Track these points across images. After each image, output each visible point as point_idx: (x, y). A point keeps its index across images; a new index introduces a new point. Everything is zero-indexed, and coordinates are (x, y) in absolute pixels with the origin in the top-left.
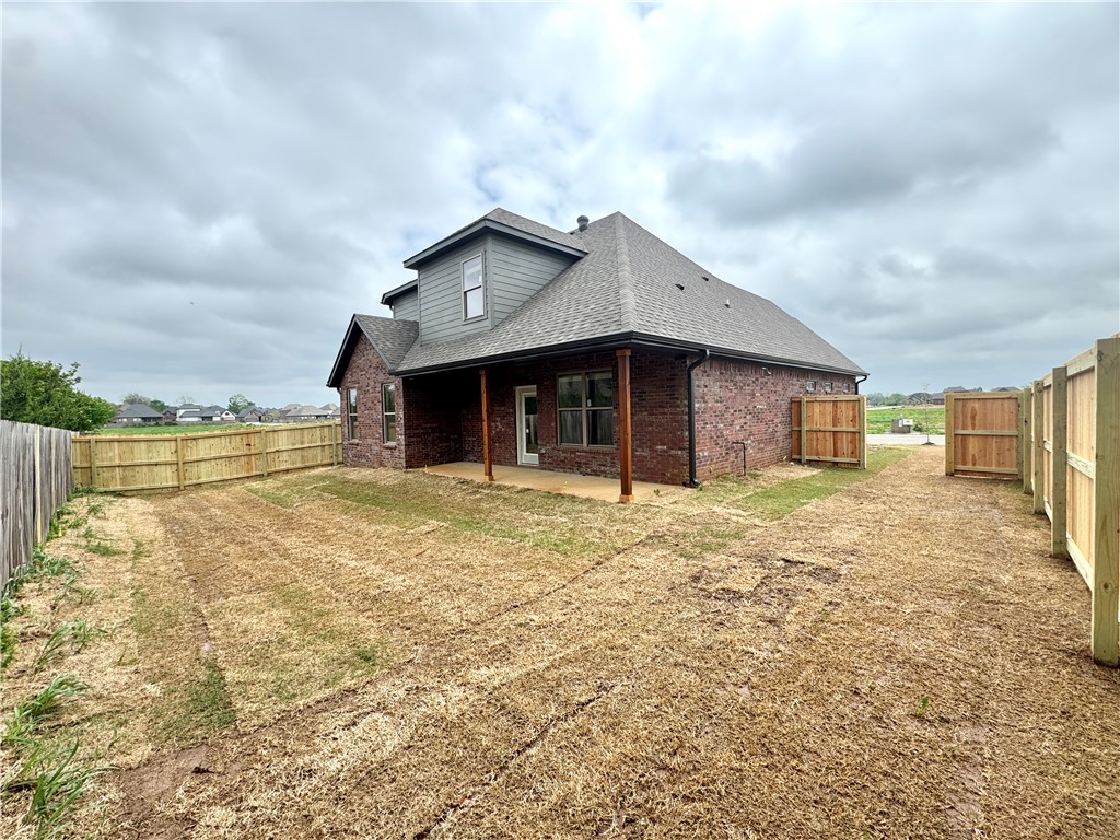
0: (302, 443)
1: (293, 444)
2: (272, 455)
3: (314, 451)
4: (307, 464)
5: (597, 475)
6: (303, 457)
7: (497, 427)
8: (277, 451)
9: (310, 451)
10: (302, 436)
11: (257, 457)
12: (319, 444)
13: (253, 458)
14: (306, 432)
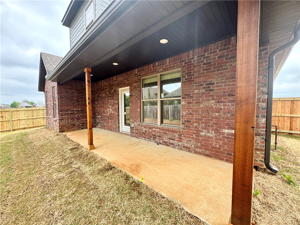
0: (33, 116)
1: (27, 117)
2: (16, 122)
3: (39, 120)
4: (35, 125)
5: (167, 145)
6: (33, 122)
7: (110, 111)
8: (19, 120)
9: (37, 120)
10: (33, 113)
11: (7, 122)
12: (42, 117)
13: (4, 123)
14: (35, 112)
